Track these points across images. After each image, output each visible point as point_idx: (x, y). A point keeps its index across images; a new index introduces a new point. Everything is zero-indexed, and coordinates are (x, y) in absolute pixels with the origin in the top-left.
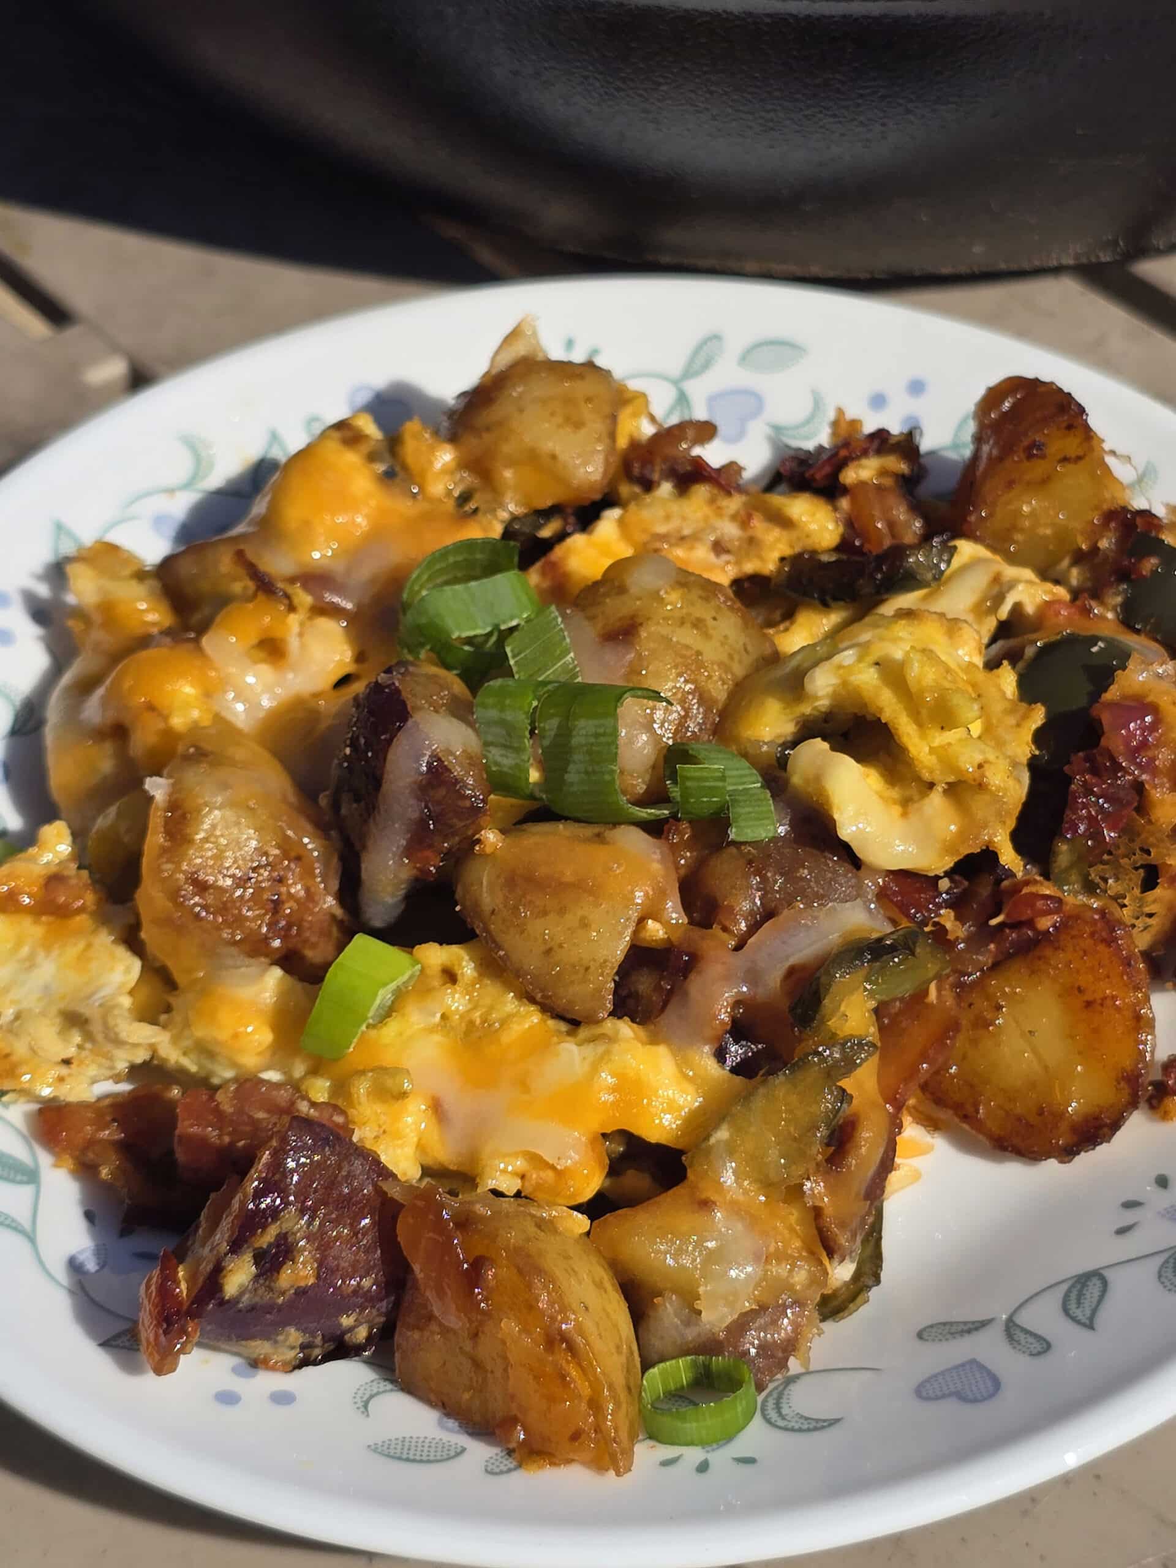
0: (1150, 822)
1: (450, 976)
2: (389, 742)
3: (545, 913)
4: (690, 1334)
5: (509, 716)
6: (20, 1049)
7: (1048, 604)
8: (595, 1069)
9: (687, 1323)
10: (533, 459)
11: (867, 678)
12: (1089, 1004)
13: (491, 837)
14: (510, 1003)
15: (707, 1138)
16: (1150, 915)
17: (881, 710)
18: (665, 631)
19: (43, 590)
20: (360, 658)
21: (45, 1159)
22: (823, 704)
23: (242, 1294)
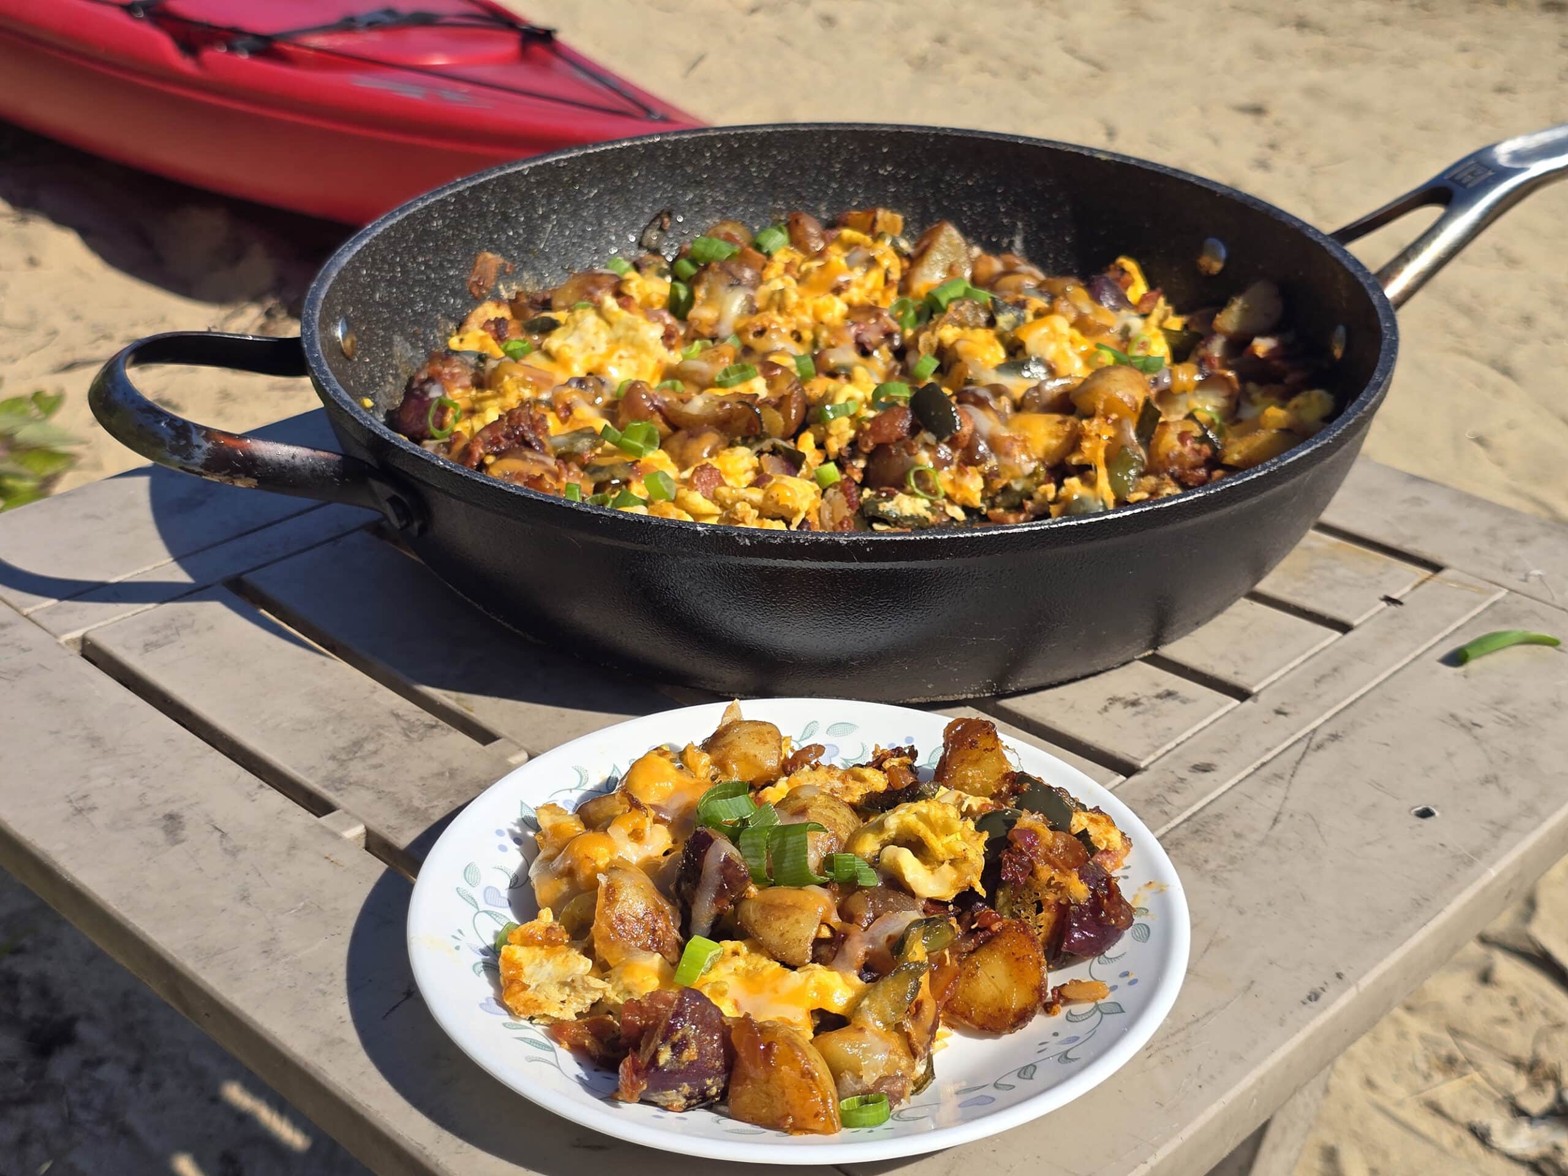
0: (1038, 880)
1: (735, 953)
2: (705, 852)
3: (780, 918)
4: (858, 1087)
5: (756, 841)
6: (541, 998)
7: (983, 805)
8: (807, 980)
9: (856, 1083)
10: (746, 758)
11: (911, 819)
12: (1017, 959)
13: (753, 890)
14: (764, 961)
15: (859, 1005)
16: (1041, 927)
17: (919, 831)
18: (820, 810)
19: (518, 830)
20: (674, 842)
21: (555, 1045)
22: (893, 833)
23: (666, 1064)
